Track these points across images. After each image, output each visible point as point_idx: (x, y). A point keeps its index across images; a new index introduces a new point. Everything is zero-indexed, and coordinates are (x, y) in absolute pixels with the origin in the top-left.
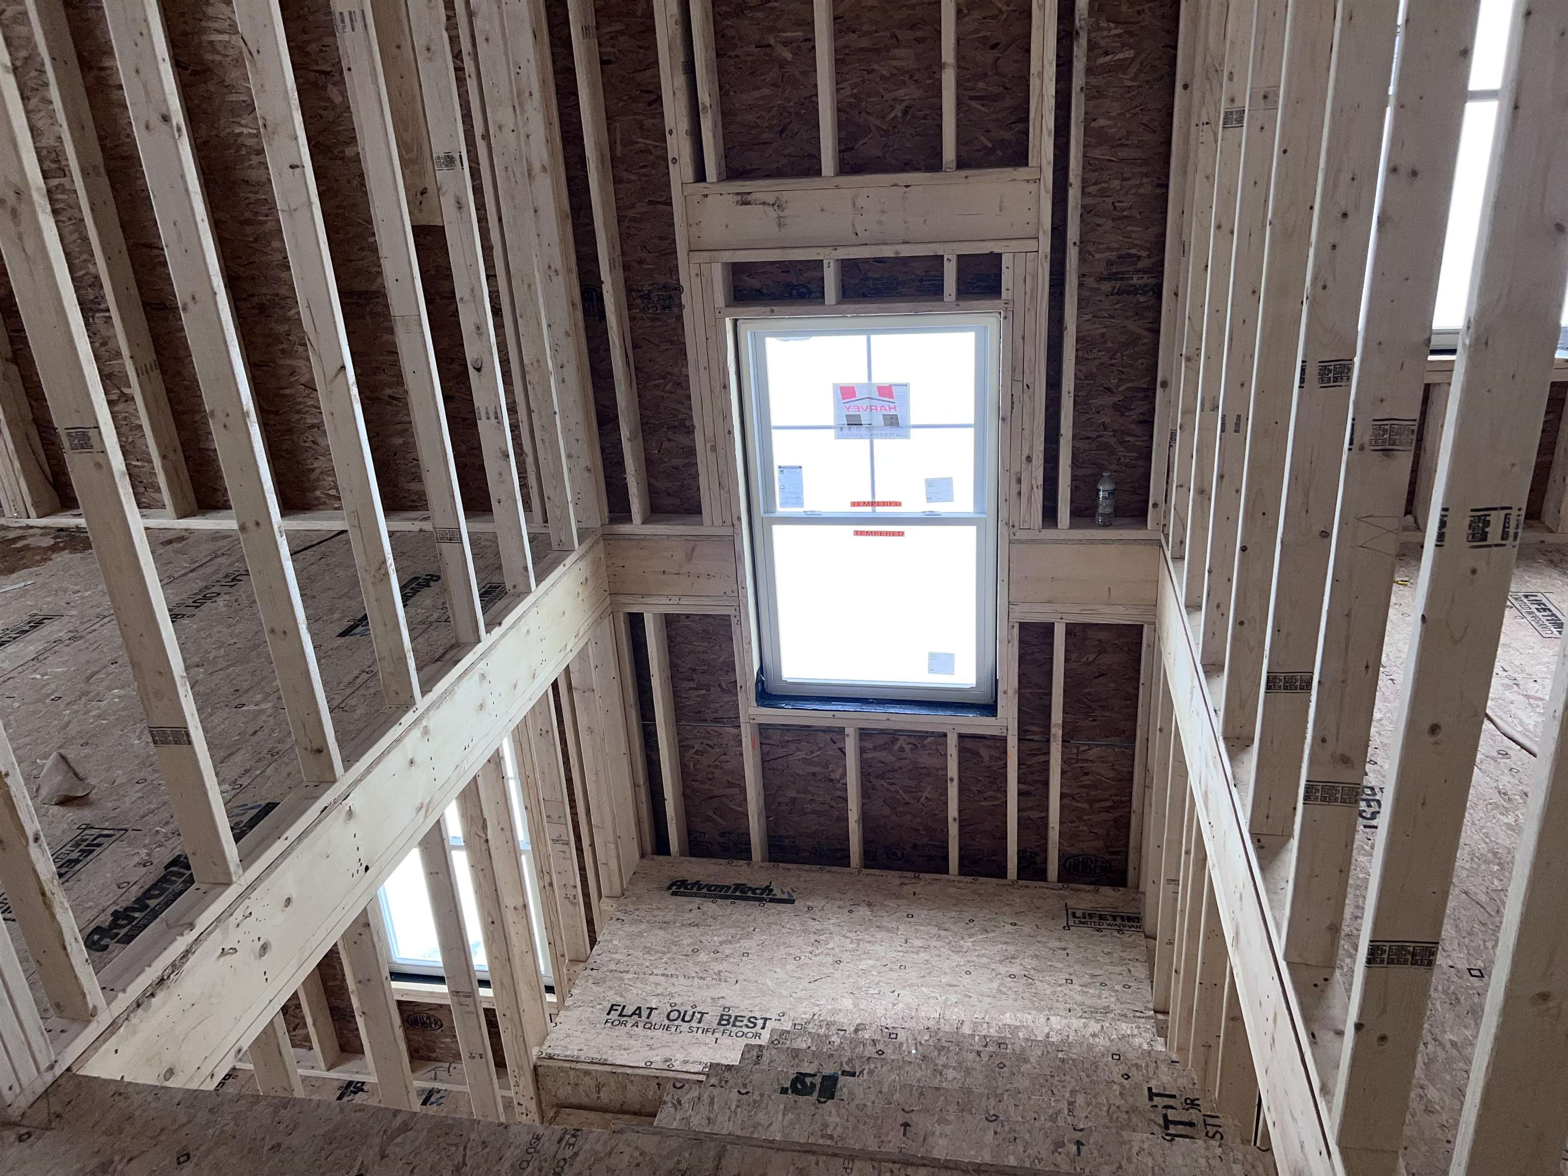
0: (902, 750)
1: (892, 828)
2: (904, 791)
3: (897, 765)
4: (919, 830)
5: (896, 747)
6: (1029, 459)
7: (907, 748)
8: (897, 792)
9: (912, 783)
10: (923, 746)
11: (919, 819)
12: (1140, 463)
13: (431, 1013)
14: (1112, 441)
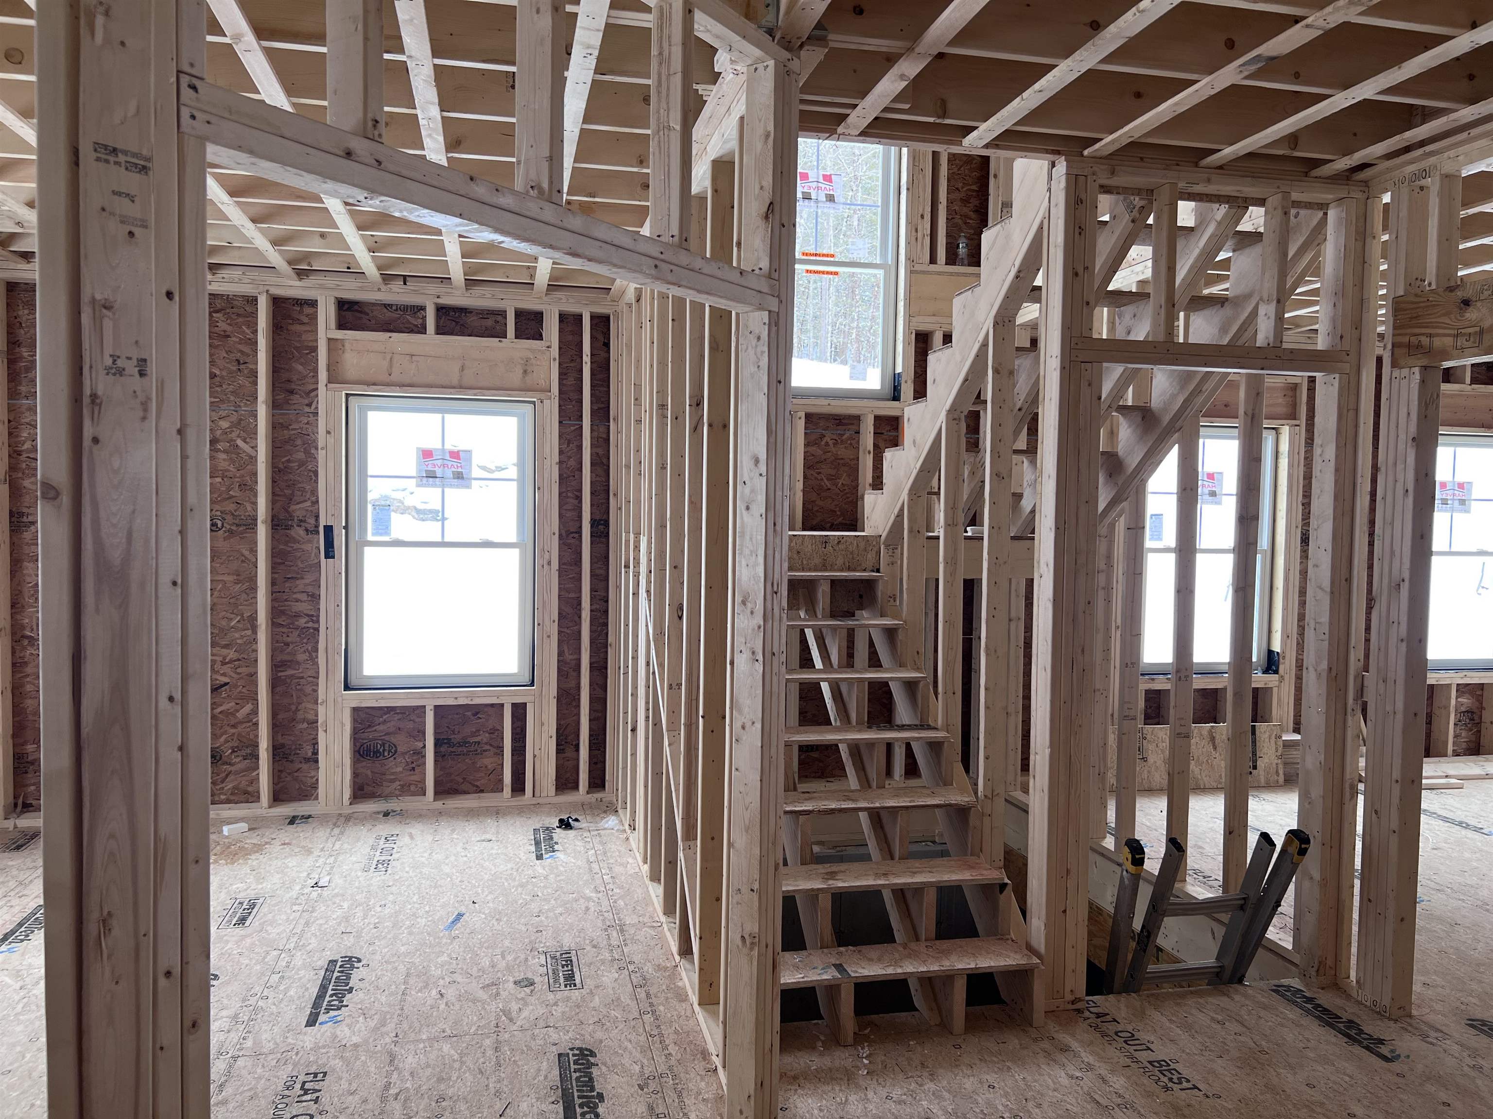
0: (827, 444)
1: (817, 511)
2: (828, 479)
3: (823, 457)
4: (835, 512)
5: (823, 443)
6: (922, 217)
7: (831, 443)
8: (822, 480)
9: (833, 472)
10: (842, 441)
11: (836, 503)
12: (976, 237)
13: (387, 738)
14: (960, 221)
